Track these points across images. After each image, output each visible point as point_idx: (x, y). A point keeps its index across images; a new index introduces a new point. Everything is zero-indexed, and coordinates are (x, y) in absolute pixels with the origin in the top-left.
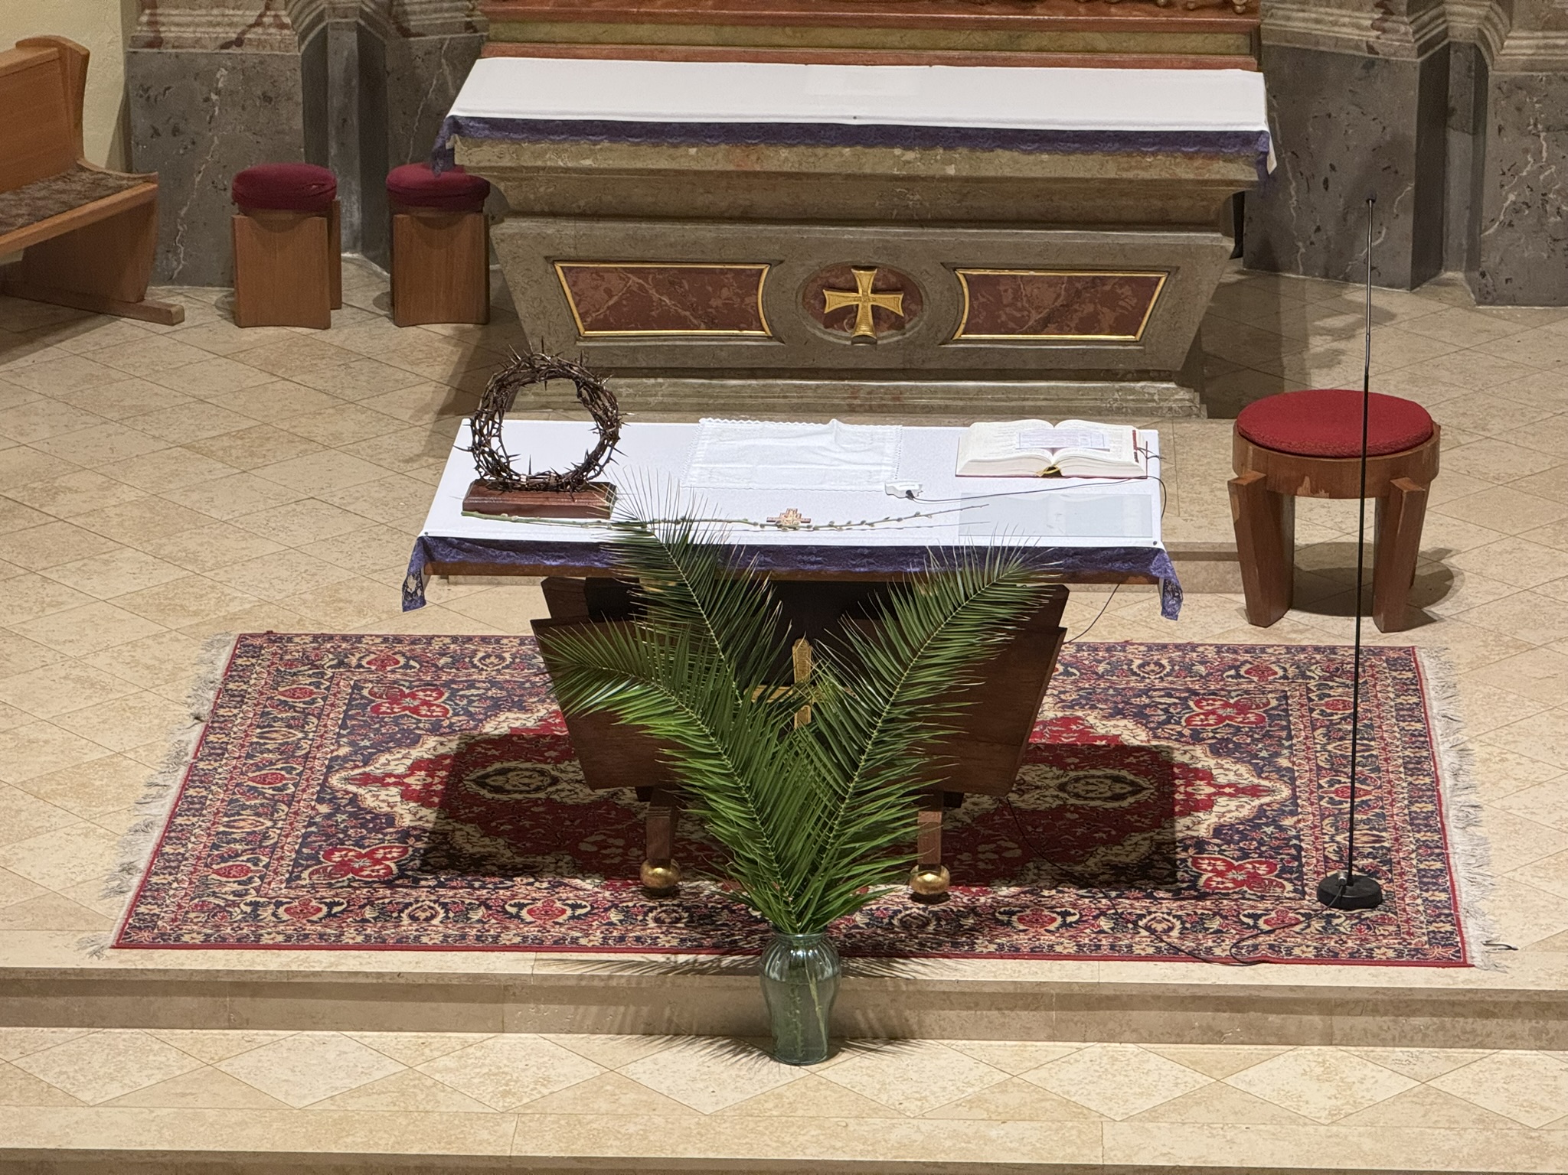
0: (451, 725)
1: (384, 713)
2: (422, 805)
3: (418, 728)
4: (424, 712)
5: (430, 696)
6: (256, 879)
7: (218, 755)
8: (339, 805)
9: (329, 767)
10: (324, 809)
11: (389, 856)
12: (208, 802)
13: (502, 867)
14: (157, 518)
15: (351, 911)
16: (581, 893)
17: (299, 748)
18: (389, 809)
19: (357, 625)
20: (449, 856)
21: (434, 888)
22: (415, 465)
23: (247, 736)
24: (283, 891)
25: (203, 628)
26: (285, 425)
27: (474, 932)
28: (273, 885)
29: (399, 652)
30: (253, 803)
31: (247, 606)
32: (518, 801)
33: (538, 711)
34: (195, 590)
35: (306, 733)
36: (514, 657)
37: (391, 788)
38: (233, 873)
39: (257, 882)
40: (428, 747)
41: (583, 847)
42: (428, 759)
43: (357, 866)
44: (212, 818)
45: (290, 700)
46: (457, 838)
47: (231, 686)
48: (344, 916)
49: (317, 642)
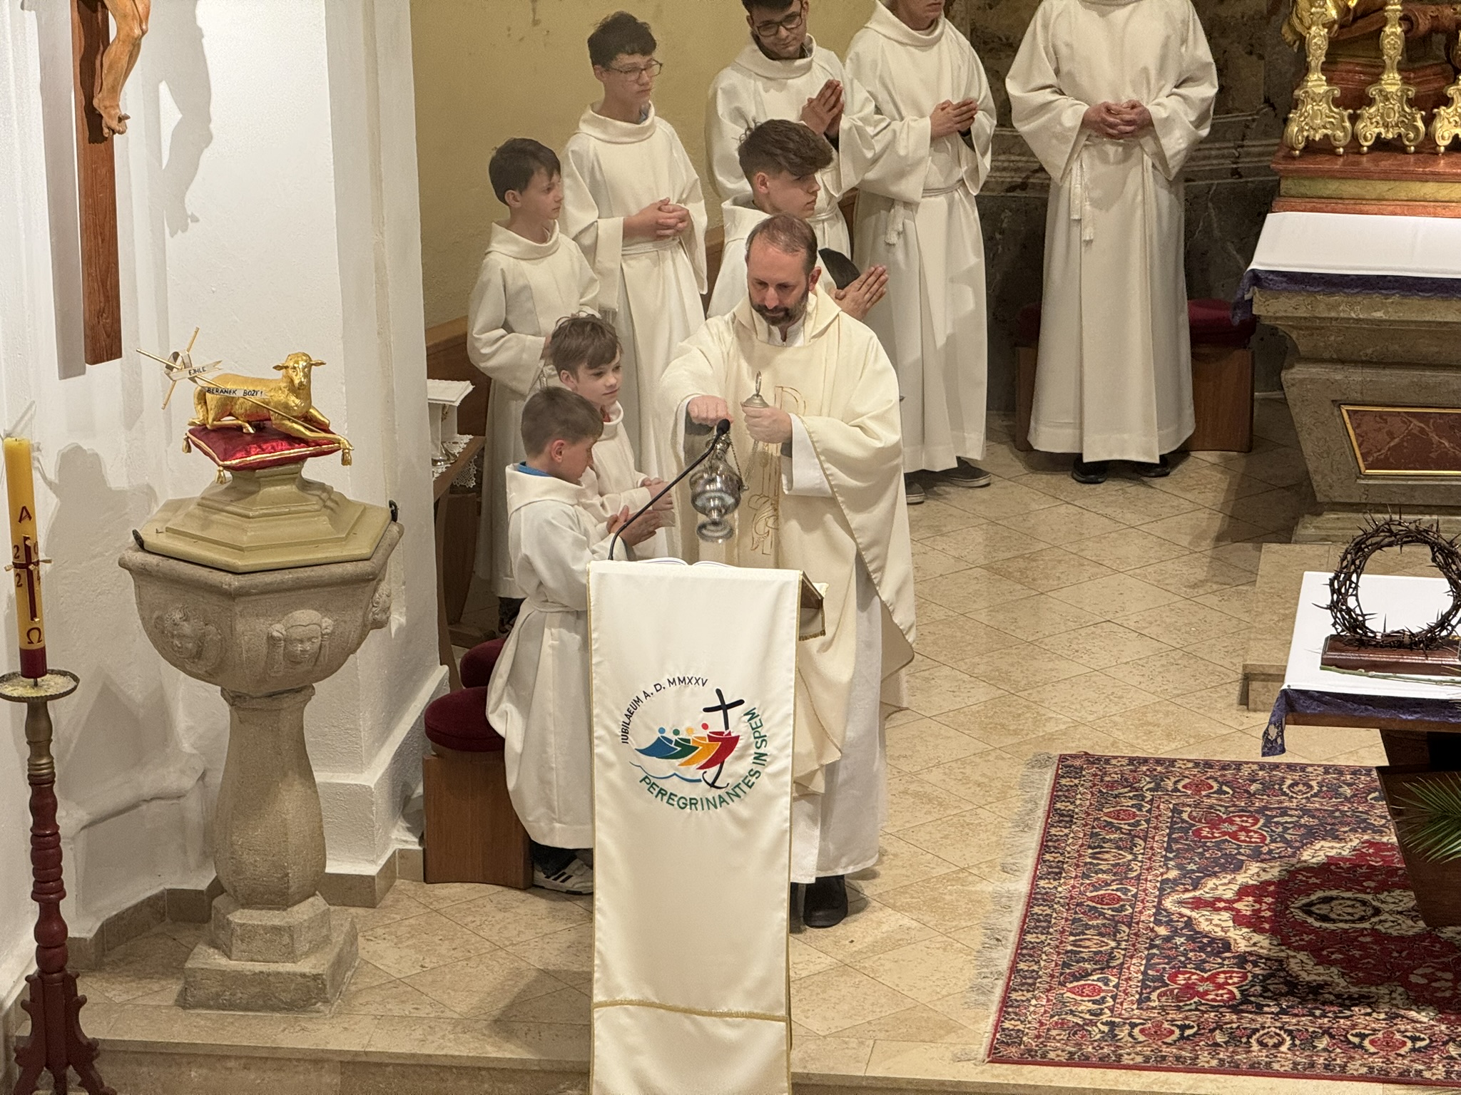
0: (1270, 852)
1: (1206, 837)
2: (1254, 931)
3: (1239, 853)
4: (1243, 838)
5: (1247, 822)
6: (1108, 999)
7: (1056, 874)
8: (1176, 928)
9: (1161, 890)
10: (1162, 931)
11: (1230, 981)
12: (1053, 921)
13: (1338, 996)
14: (968, 637)
15: (1202, 1034)
16: (1419, 1025)
17: (1130, 870)
18: (1223, 934)
19: (1167, 748)
20: (1286, 983)
21: (1277, 1014)
22: (1201, 591)
23: (1080, 856)
24: (1136, 1012)
25: (1025, 748)
26: (1074, 549)
27: (1321, 1061)
28: (1125, 1006)
29: (1211, 777)
30: (1095, 922)
31: (1063, 727)
32: (1345, 931)
33: (1351, 840)
34: (1012, 709)
35: (1136, 855)
36: (1320, 785)
37: (1223, 913)
38: (1086, 992)
39: (1110, 1002)
40: (1251, 874)
41: (1413, 979)
42: (1253, 885)
43: (1201, 989)
44: (1058, 936)
45: (1115, 821)
46: (1292, 965)
47: (1058, 805)
48: (1197, 1040)
49: (1133, 765)
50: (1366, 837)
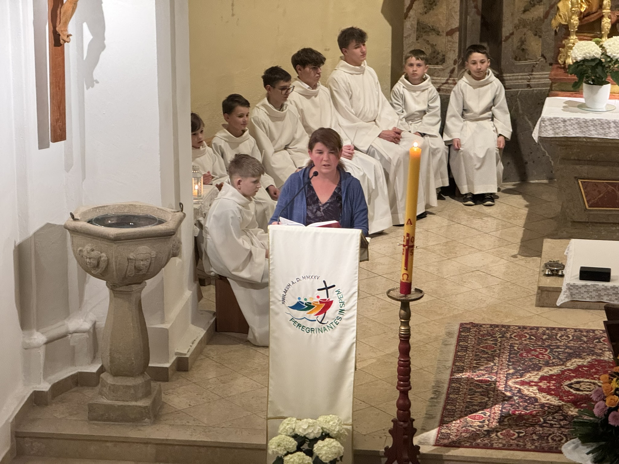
0: (553, 363)
1: (525, 357)
2: (547, 394)
3: (540, 363)
4: (541, 357)
5: (542, 351)
7: (461, 371)
8: (514, 393)
9: (507, 377)
10: (508, 394)
11: (538, 414)
12: (461, 389)
14: (418, 276)
15: (527, 436)
17: (493, 369)
18: (534, 395)
19: (507, 321)
20: (563, 415)
21: (560, 428)
22: (517, 259)
23: (471, 363)
24: (498, 426)
25: (445, 320)
26: (462, 241)
28: (494, 424)
29: (526, 333)
30: (479, 390)
31: (461, 312)
32: (587, 395)
33: (587, 359)
35: (495, 363)
36: (573, 336)
37: (534, 387)
38: (476, 418)
39: (487, 422)
40: (546, 371)
42: (546, 376)
43: (526, 417)
44: (463, 396)
45: (486, 350)
46: (564, 408)
47: (461, 343)
48: (525, 438)
49: (492, 327)
50: (594, 357)
